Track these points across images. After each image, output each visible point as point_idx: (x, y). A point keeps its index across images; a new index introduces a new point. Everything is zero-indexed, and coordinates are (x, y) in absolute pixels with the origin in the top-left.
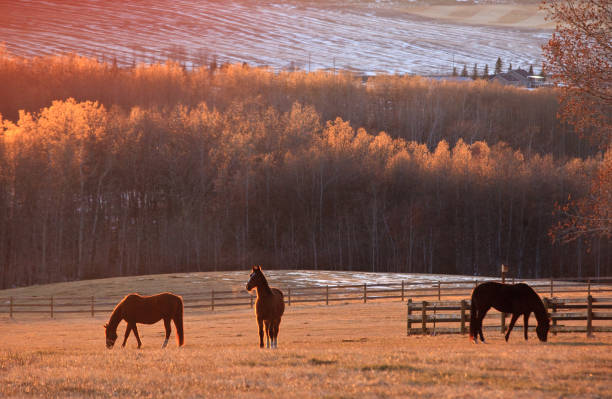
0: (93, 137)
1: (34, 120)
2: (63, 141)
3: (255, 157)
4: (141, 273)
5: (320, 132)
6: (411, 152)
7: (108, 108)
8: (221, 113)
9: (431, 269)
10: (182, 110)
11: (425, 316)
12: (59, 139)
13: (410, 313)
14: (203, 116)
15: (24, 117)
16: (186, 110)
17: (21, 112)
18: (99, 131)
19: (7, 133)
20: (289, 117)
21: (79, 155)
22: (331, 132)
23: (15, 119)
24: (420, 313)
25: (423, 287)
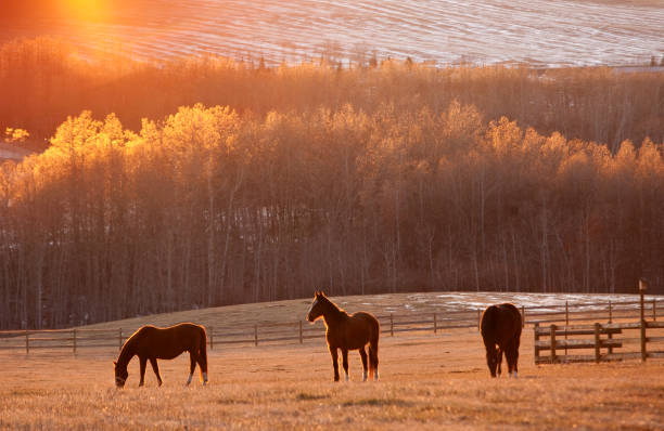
0: (223, 146)
1: (158, 129)
2: (190, 152)
3: (408, 164)
4: (280, 298)
5: (483, 134)
6: (589, 153)
7: (241, 112)
8: (369, 115)
9: (613, 288)
10: (324, 112)
11: (554, 341)
12: (184, 150)
13: (537, 338)
14: (349, 120)
15: (148, 126)
16: (328, 112)
17: (144, 121)
18: (230, 139)
19: (128, 144)
20: (447, 118)
21: (210, 163)
22: (496, 134)
23: (137, 129)
24: (549, 338)
25: (595, 308)
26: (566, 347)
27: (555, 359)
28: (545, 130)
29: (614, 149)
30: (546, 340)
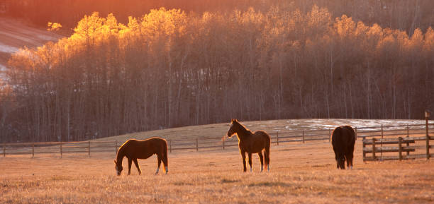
0: (177, 32)
1: (138, 22)
2: (157, 36)
3: (287, 43)
4: (211, 122)
5: (332, 25)
6: (395, 36)
7: (187, 12)
8: (264, 14)
9: (409, 116)
10: (237, 13)
11: (374, 148)
12: (154, 35)
13: (364, 146)
14: (252, 17)
15: (132, 21)
16: (240, 13)
17: (130, 18)
18: (181, 29)
19: (120, 31)
20: (311, 16)
21: (169, 44)
22: (339, 25)
23: (126, 23)
24: (371, 146)
25: (399, 128)
26: (382, 151)
27: (375, 158)
28: (369, 23)
29: (410, 34)
30: (369, 147)
